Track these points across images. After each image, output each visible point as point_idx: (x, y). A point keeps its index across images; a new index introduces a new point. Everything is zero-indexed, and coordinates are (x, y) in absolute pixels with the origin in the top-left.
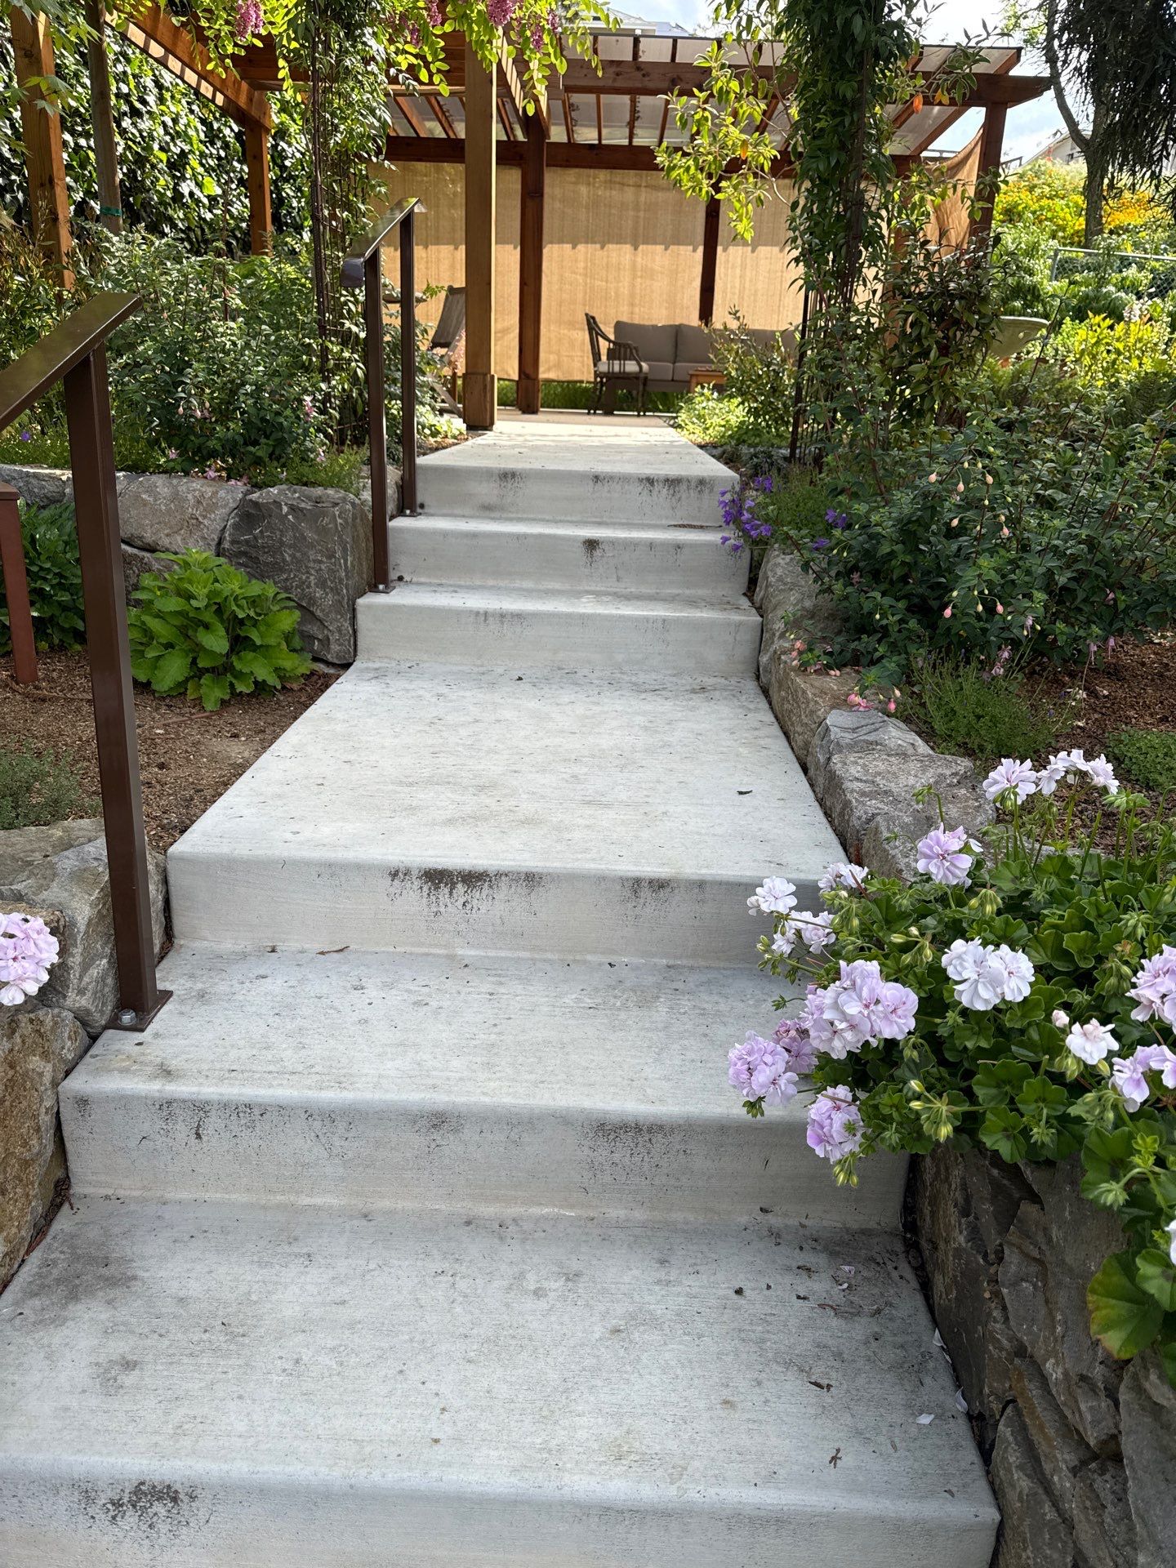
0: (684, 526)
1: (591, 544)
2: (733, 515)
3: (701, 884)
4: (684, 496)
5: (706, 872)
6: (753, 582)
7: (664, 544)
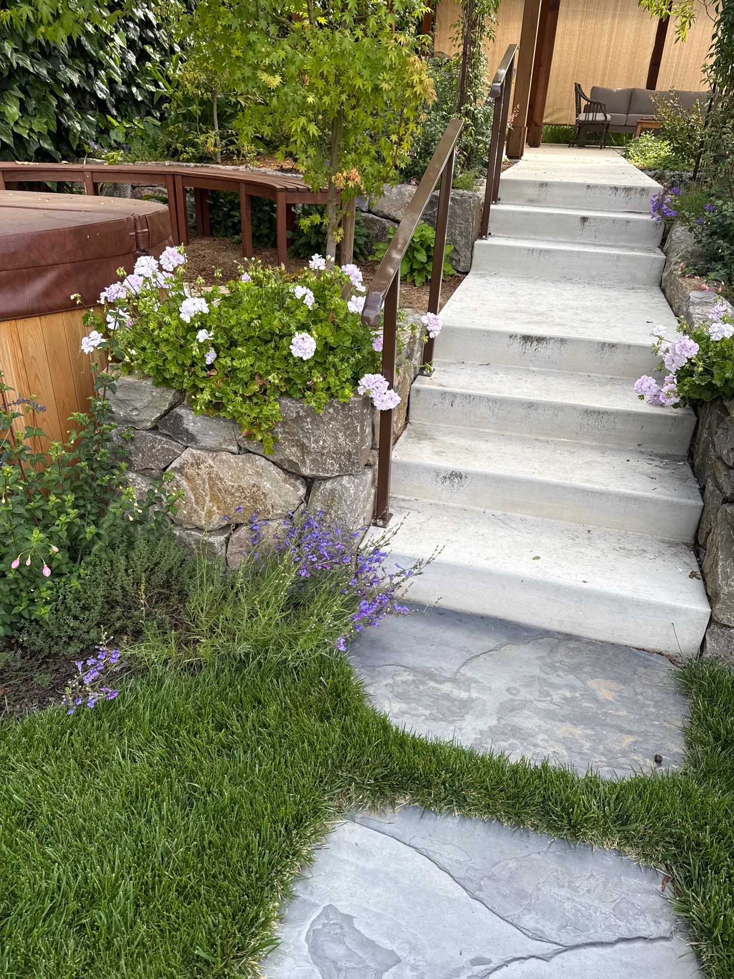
0: (631, 212)
1: (584, 219)
2: (658, 207)
3: (629, 346)
4: (633, 196)
5: (631, 342)
6: (664, 241)
7: (621, 220)
